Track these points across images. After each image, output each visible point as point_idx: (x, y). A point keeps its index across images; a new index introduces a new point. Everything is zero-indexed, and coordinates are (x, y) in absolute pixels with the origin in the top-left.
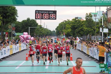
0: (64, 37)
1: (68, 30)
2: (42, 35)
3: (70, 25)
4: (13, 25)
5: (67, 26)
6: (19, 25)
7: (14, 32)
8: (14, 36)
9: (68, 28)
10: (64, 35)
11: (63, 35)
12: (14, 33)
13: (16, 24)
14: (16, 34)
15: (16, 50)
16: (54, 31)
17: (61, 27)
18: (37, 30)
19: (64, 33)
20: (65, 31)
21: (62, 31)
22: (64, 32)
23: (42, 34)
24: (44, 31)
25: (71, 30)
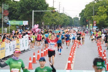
0: (95, 28)
1: (102, 16)
2: (55, 25)
3: (105, 7)
4: (5, 7)
5: (100, 9)
6: (15, 6)
7: (6, 19)
8: (6, 25)
9: (101, 12)
10: (95, 25)
11: (93, 26)
12: (6, 21)
13: (10, 5)
14: (9, 22)
15: (11, 50)
16: (77, 19)
17: (90, 11)
18: (48, 15)
19: (95, 22)
20: (97, 19)
21: (91, 18)
22: (94, 19)
23: (54, 23)
24: (58, 18)
25: (106, 16)
